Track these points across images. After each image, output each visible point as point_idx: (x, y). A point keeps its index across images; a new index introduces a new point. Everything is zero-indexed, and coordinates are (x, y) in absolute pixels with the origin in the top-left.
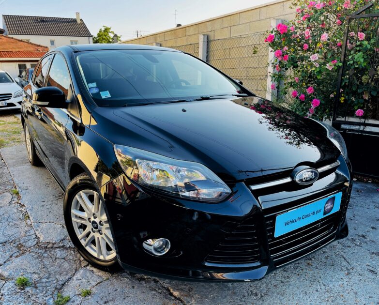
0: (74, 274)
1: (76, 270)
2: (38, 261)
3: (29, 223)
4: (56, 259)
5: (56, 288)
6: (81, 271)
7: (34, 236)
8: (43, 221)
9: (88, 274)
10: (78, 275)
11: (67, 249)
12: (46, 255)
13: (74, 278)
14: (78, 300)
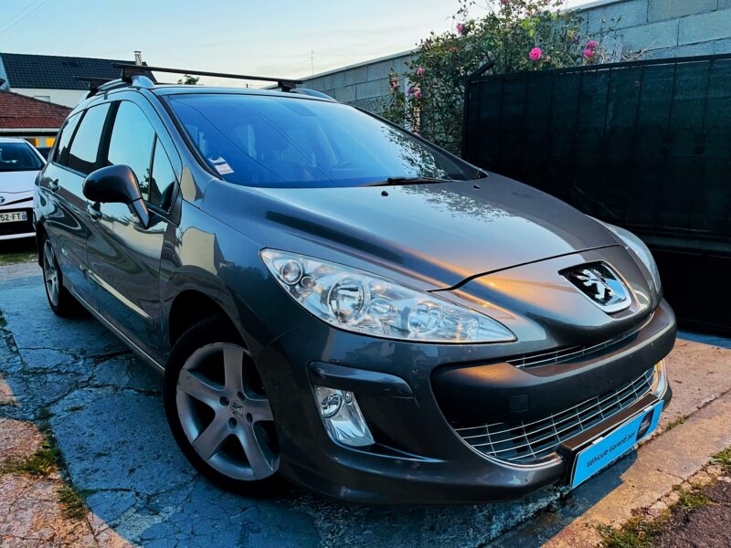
0: (66, 395)
1: (70, 391)
2: (20, 385)
3: (14, 349)
4: (46, 382)
5: (40, 406)
6: (76, 392)
7: (20, 363)
8: (35, 347)
9: (84, 394)
10: (72, 395)
11: (61, 373)
12: (33, 379)
13: (66, 398)
14: (66, 414)
